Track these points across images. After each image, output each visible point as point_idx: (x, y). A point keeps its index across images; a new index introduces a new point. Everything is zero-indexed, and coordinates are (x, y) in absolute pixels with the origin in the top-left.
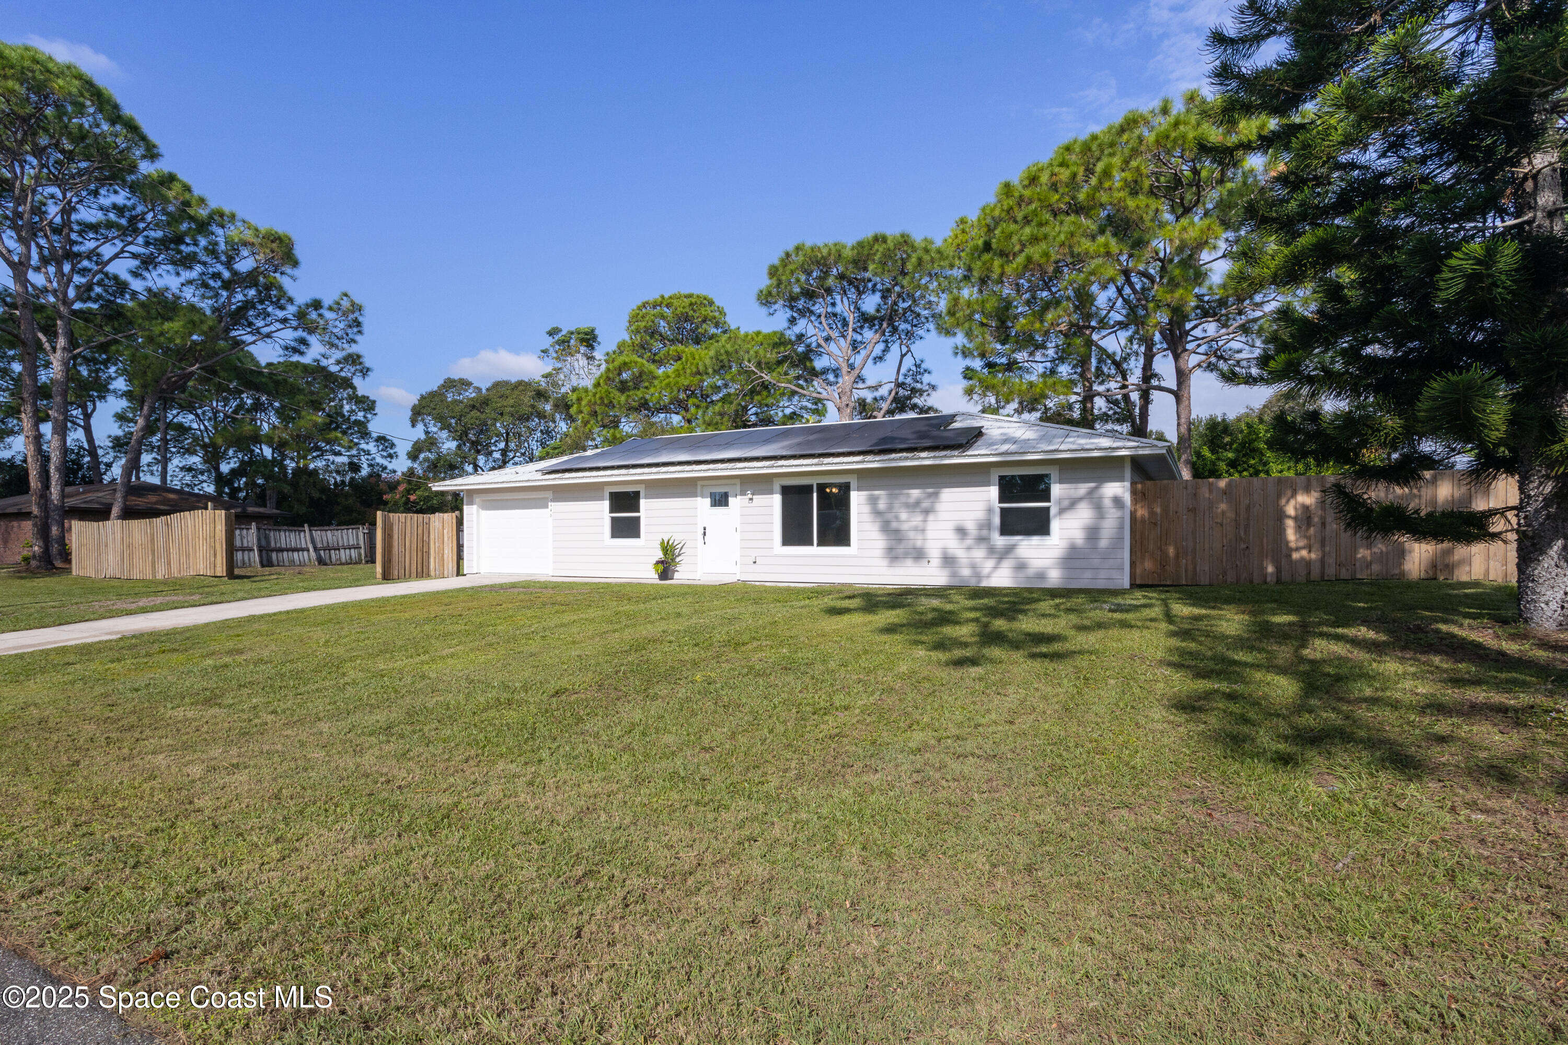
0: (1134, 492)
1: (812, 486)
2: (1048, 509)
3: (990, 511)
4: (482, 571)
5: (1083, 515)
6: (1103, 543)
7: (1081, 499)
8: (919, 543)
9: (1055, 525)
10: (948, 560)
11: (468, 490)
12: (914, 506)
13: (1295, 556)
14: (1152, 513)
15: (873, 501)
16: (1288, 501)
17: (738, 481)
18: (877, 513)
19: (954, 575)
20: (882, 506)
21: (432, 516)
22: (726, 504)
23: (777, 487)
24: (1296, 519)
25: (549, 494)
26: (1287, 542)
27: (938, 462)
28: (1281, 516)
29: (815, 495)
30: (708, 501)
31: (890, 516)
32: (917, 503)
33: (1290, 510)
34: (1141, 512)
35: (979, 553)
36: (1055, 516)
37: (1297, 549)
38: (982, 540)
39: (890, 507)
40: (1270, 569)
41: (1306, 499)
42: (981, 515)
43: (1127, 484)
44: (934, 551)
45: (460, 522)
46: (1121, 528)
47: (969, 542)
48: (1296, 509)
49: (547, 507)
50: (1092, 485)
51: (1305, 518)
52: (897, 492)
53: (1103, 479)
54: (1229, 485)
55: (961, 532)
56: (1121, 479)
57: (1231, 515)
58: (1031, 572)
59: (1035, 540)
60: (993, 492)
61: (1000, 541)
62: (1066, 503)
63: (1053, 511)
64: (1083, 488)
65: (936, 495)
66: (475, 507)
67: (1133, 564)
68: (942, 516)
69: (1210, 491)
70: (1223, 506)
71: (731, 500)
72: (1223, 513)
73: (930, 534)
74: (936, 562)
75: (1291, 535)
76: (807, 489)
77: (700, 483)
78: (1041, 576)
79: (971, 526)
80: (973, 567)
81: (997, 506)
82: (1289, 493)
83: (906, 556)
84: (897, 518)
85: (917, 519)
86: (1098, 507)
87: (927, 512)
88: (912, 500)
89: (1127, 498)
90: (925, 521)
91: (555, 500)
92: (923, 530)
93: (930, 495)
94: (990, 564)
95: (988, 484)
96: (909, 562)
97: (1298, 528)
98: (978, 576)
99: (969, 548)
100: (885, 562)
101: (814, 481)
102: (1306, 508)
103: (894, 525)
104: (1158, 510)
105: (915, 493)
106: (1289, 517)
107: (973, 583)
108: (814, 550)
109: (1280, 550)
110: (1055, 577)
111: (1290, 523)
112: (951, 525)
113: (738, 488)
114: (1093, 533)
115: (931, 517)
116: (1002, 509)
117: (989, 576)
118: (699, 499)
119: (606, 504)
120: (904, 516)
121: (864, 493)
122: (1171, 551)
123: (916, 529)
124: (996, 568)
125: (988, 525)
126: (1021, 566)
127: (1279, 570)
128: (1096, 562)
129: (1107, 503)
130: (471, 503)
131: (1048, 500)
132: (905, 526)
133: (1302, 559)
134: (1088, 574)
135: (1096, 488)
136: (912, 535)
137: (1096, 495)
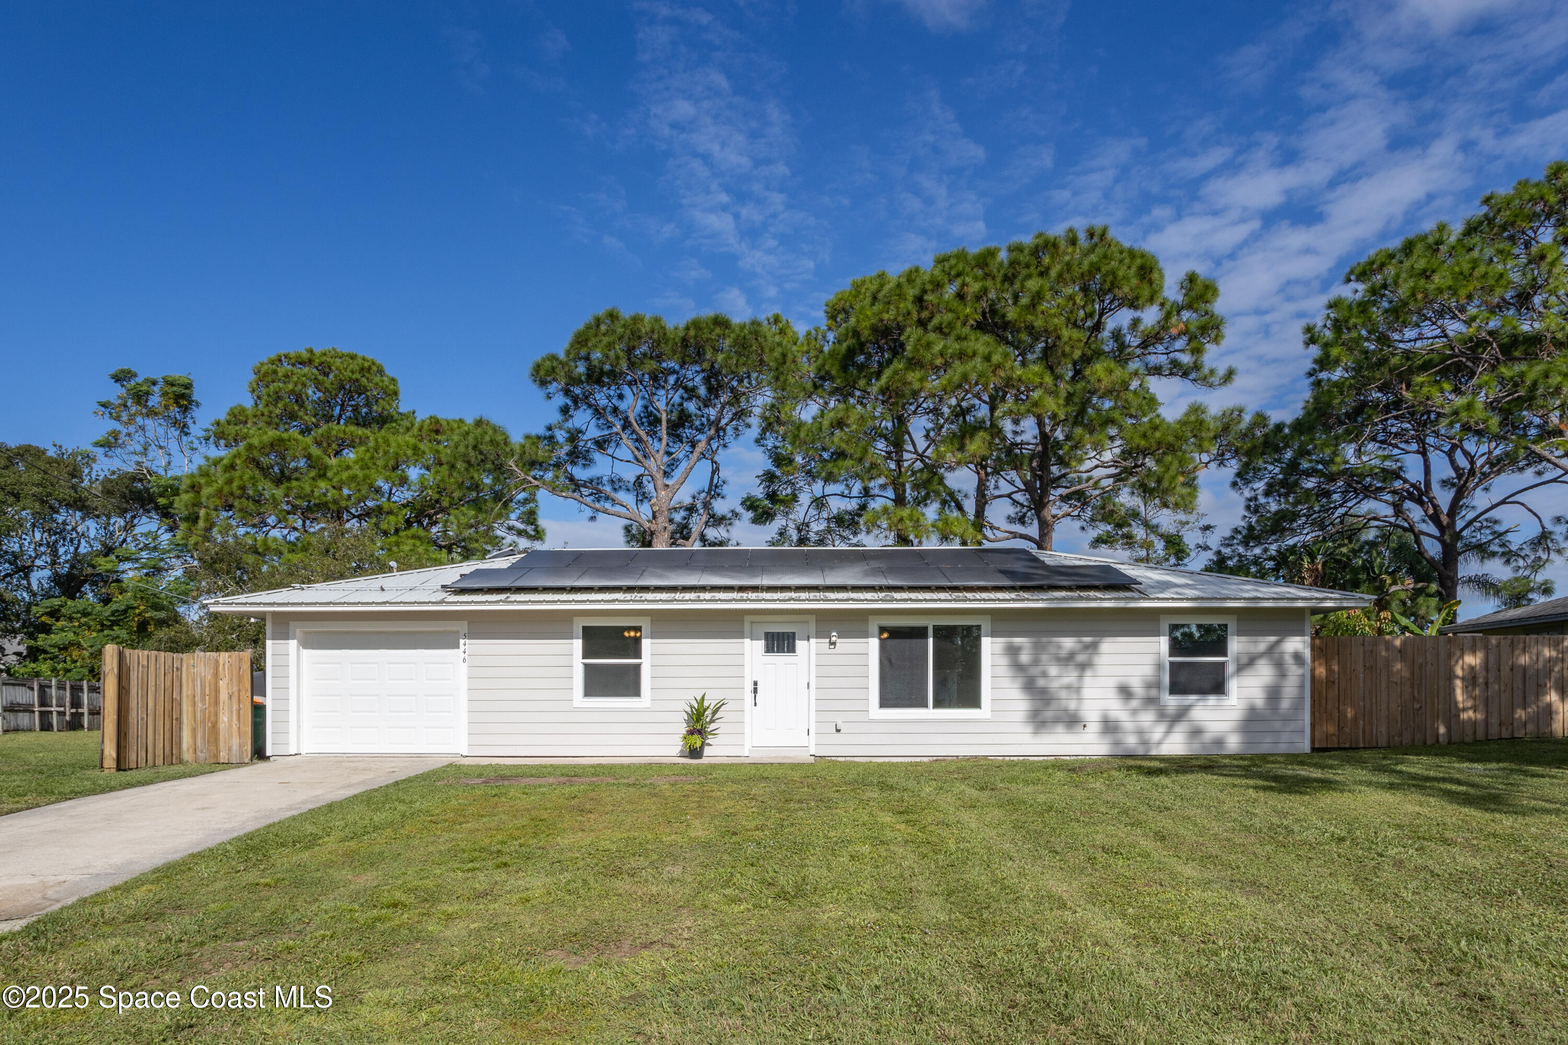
0: (1313, 648)
1: (926, 628)
2: (1222, 665)
3: (1159, 666)
4: (303, 752)
5: (1263, 674)
6: (1285, 704)
7: (1261, 655)
8: (1072, 705)
9: (1233, 685)
10: (1109, 727)
11: (274, 614)
12: (1068, 660)
13: (1464, 716)
14: (1329, 670)
15: (1013, 651)
16: (1457, 662)
17: (813, 618)
18: (1018, 667)
19: (1117, 743)
20: (1025, 658)
21: (184, 656)
22: (792, 649)
23: (874, 628)
24: (1463, 679)
25: (463, 626)
26: (1456, 703)
27: (1121, 604)
28: (1451, 676)
29: (931, 641)
30: (760, 644)
31: (1034, 671)
32: (1071, 656)
33: (1459, 672)
34: (1321, 671)
35: (1147, 718)
36: (1233, 675)
37: (1464, 710)
38: (1150, 701)
39: (1036, 662)
40: (1442, 730)
41: (1472, 660)
42: (1147, 671)
43: (1308, 639)
44: (1091, 712)
45: (258, 666)
46: (1302, 686)
47: (1135, 703)
48: (1463, 668)
49: (457, 646)
50: (1273, 639)
51: (1471, 679)
52: (1044, 639)
53: (1285, 633)
54: (1404, 643)
55: (1125, 692)
56: (1301, 633)
57: (1406, 674)
58: (1207, 737)
59: (1212, 700)
60: (1163, 644)
61: (1172, 702)
62: (1244, 660)
63: (1231, 668)
64: (1263, 643)
65: (1094, 647)
66: (293, 644)
67: (1313, 726)
68: (1101, 670)
69: (1387, 650)
70: (1398, 666)
71: (800, 644)
72: (1399, 671)
73: (1086, 693)
74: (1094, 727)
75: (1459, 695)
76: (919, 633)
77: (748, 619)
78: (1219, 742)
79: (1136, 684)
80: (1140, 732)
81: (1167, 659)
82: (1458, 653)
83: (1056, 721)
84: (1044, 675)
85: (1070, 677)
86: (1279, 665)
87: (1083, 667)
88: (1064, 653)
89: (1307, 653)
90: (1081, 677)
91: (471, 635)
92: (1078, 689)
93: (1087, 647)
94: (1160, 729)
95: (1157, 634)
96: (1060, 728)
97: (1465, 688)
98: (1145, 743)
99: (1134, 712)
100: (1029, 729)
101: (930, 623)
102: (1472, 668)
103: (1041, 682)
104: (1336, 668)
105: (1068, 643)
106: (1458, 677)
107: (1140, 751)
108: (930, 713)
109: (1451, 712)
110: (1233, 743)
111: (1458, 683)
112: (1113, 682)
113: (813, 627)
114: (1274, 694)
115: (1088, 673)
116: (1171, 663)
117: (1159, 743)
118: (747, 641)
119: (577, 645)
120: (1053, 671)
121: (1001, 641)
122: (1350, 713)
123: (1068, 687)
124: (1168, 732)
125: (1156, 684)
126: (1196, 732)
127: (1449, 729)
128: (1277, 725)
129: (1289, 660)
130: (285, 635)
131: (1225, 655)
132: (1055, 684)
133: (1470, 719)
134: (1269, 739)
135: (1278, 643)
136: (1063, 694)
137: (1277, 650)
